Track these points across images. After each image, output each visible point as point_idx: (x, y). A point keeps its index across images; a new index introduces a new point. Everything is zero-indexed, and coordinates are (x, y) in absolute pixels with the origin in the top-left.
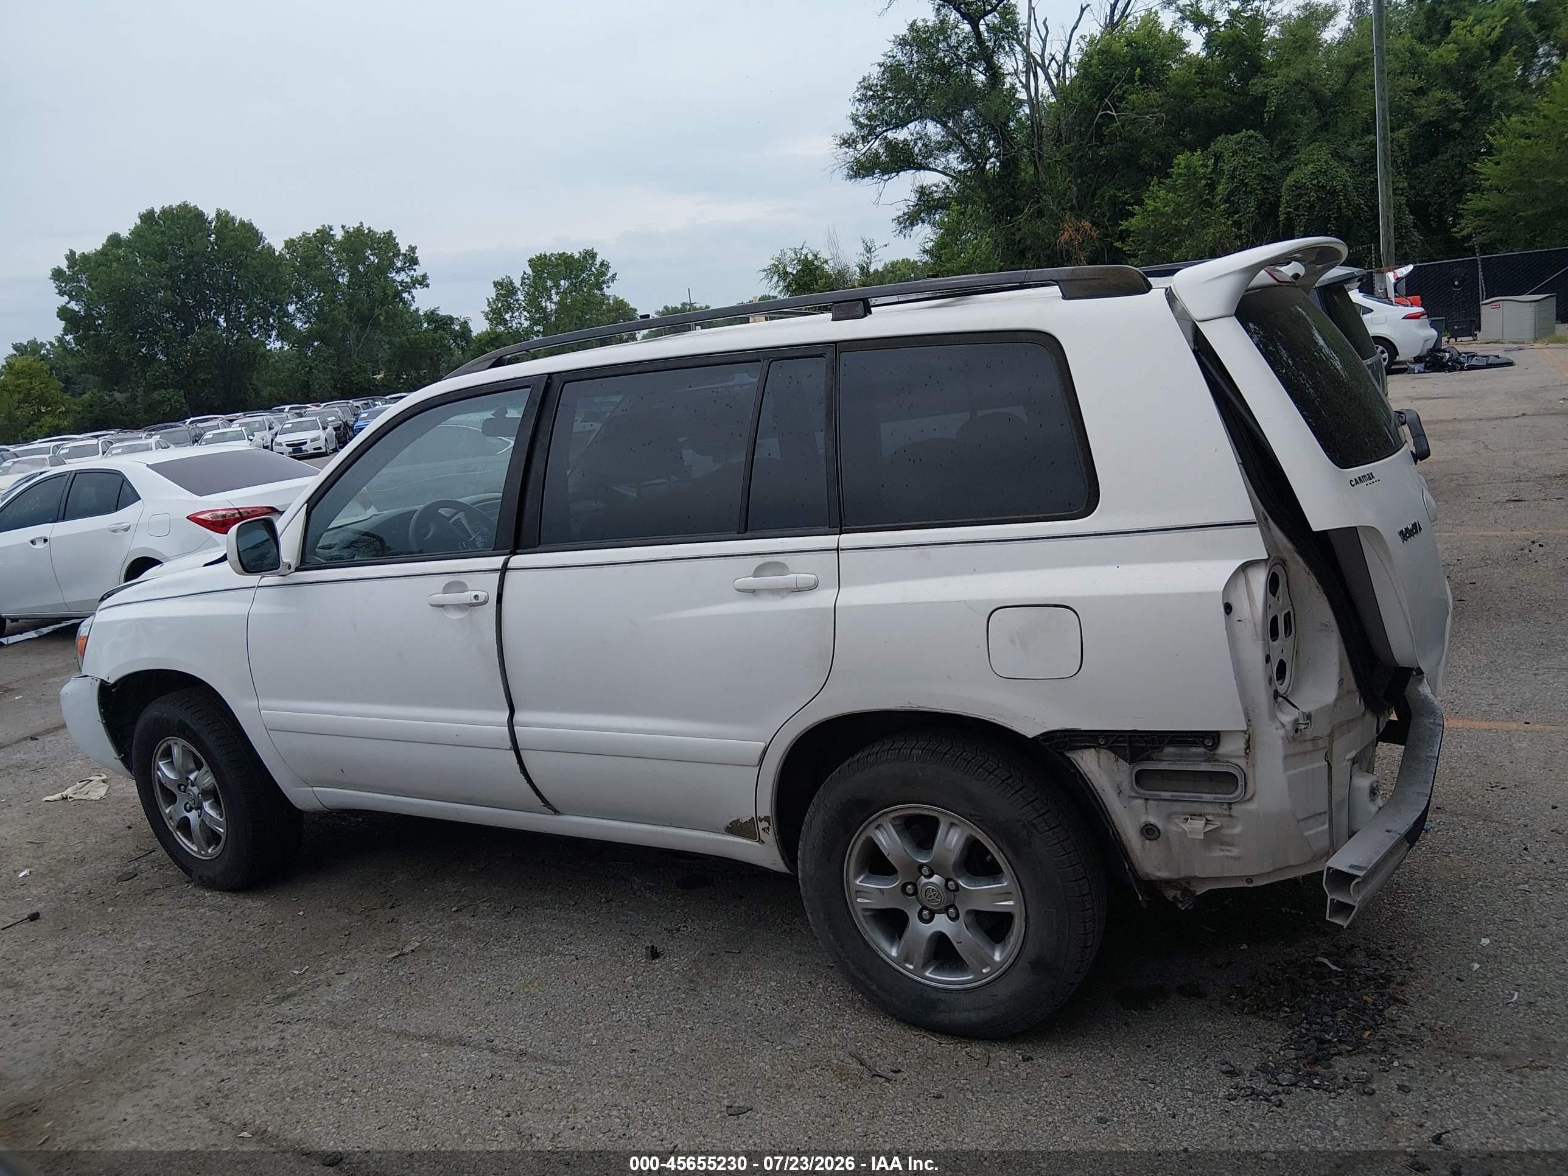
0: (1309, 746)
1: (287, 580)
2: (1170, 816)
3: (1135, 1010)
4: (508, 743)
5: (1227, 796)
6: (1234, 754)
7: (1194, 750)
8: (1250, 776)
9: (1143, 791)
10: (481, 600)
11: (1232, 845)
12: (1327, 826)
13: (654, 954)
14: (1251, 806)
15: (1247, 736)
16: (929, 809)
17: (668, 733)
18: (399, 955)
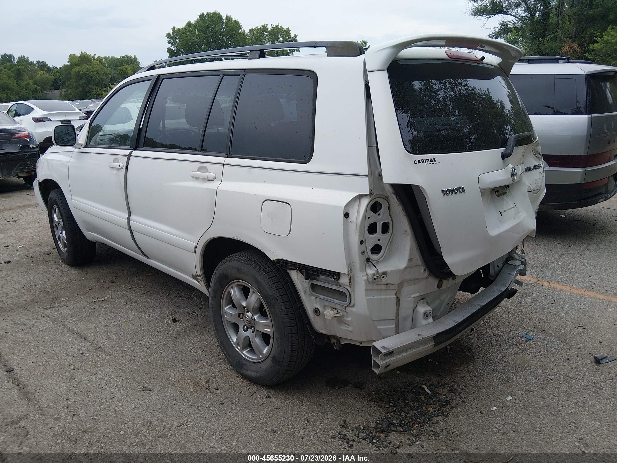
0: (383, 287)
1: (81, 150)
2: (325, 307)
3: (329, 388)
4: (127, 227)
5: (343, 303)
6: (346, 284)
7: (330, 279)
8: (352, 295)
9: (314, 293)
10: (121, 167)
11: (348, 325)
12: (394, 326)
13: (175, 321)
14: (353, 309)
15: (349, 277)
16: (244, 283)
17: (169, 233)
18: (97, 301)
